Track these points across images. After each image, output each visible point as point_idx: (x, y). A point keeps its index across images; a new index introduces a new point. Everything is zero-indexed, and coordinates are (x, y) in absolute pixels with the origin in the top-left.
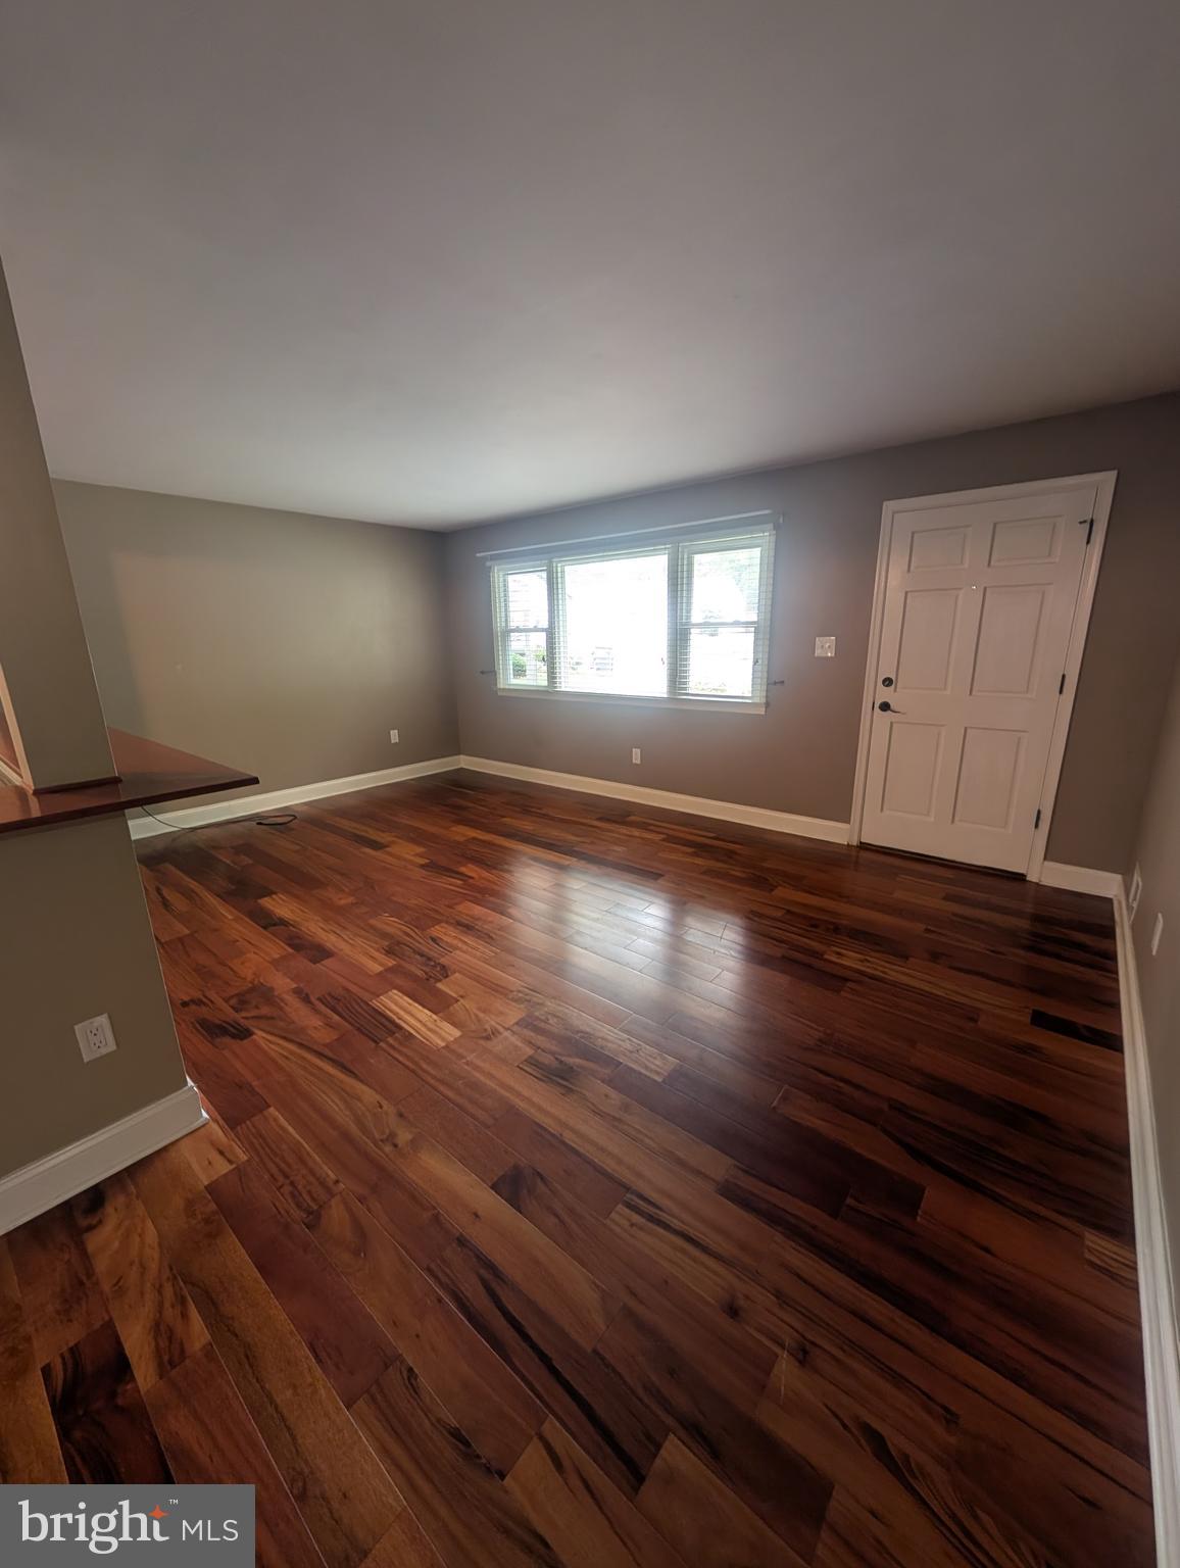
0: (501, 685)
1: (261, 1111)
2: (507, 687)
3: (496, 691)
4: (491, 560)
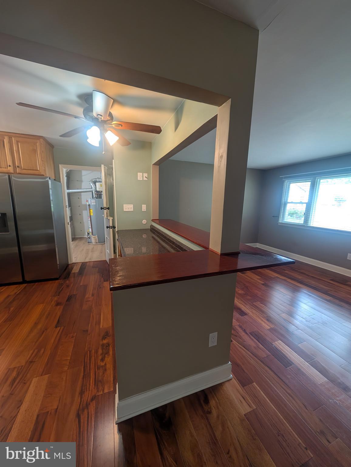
0: (280, 221)
1: (251, 383)
2: (283, 222)
3: (278, 224)
4: (285, 178)
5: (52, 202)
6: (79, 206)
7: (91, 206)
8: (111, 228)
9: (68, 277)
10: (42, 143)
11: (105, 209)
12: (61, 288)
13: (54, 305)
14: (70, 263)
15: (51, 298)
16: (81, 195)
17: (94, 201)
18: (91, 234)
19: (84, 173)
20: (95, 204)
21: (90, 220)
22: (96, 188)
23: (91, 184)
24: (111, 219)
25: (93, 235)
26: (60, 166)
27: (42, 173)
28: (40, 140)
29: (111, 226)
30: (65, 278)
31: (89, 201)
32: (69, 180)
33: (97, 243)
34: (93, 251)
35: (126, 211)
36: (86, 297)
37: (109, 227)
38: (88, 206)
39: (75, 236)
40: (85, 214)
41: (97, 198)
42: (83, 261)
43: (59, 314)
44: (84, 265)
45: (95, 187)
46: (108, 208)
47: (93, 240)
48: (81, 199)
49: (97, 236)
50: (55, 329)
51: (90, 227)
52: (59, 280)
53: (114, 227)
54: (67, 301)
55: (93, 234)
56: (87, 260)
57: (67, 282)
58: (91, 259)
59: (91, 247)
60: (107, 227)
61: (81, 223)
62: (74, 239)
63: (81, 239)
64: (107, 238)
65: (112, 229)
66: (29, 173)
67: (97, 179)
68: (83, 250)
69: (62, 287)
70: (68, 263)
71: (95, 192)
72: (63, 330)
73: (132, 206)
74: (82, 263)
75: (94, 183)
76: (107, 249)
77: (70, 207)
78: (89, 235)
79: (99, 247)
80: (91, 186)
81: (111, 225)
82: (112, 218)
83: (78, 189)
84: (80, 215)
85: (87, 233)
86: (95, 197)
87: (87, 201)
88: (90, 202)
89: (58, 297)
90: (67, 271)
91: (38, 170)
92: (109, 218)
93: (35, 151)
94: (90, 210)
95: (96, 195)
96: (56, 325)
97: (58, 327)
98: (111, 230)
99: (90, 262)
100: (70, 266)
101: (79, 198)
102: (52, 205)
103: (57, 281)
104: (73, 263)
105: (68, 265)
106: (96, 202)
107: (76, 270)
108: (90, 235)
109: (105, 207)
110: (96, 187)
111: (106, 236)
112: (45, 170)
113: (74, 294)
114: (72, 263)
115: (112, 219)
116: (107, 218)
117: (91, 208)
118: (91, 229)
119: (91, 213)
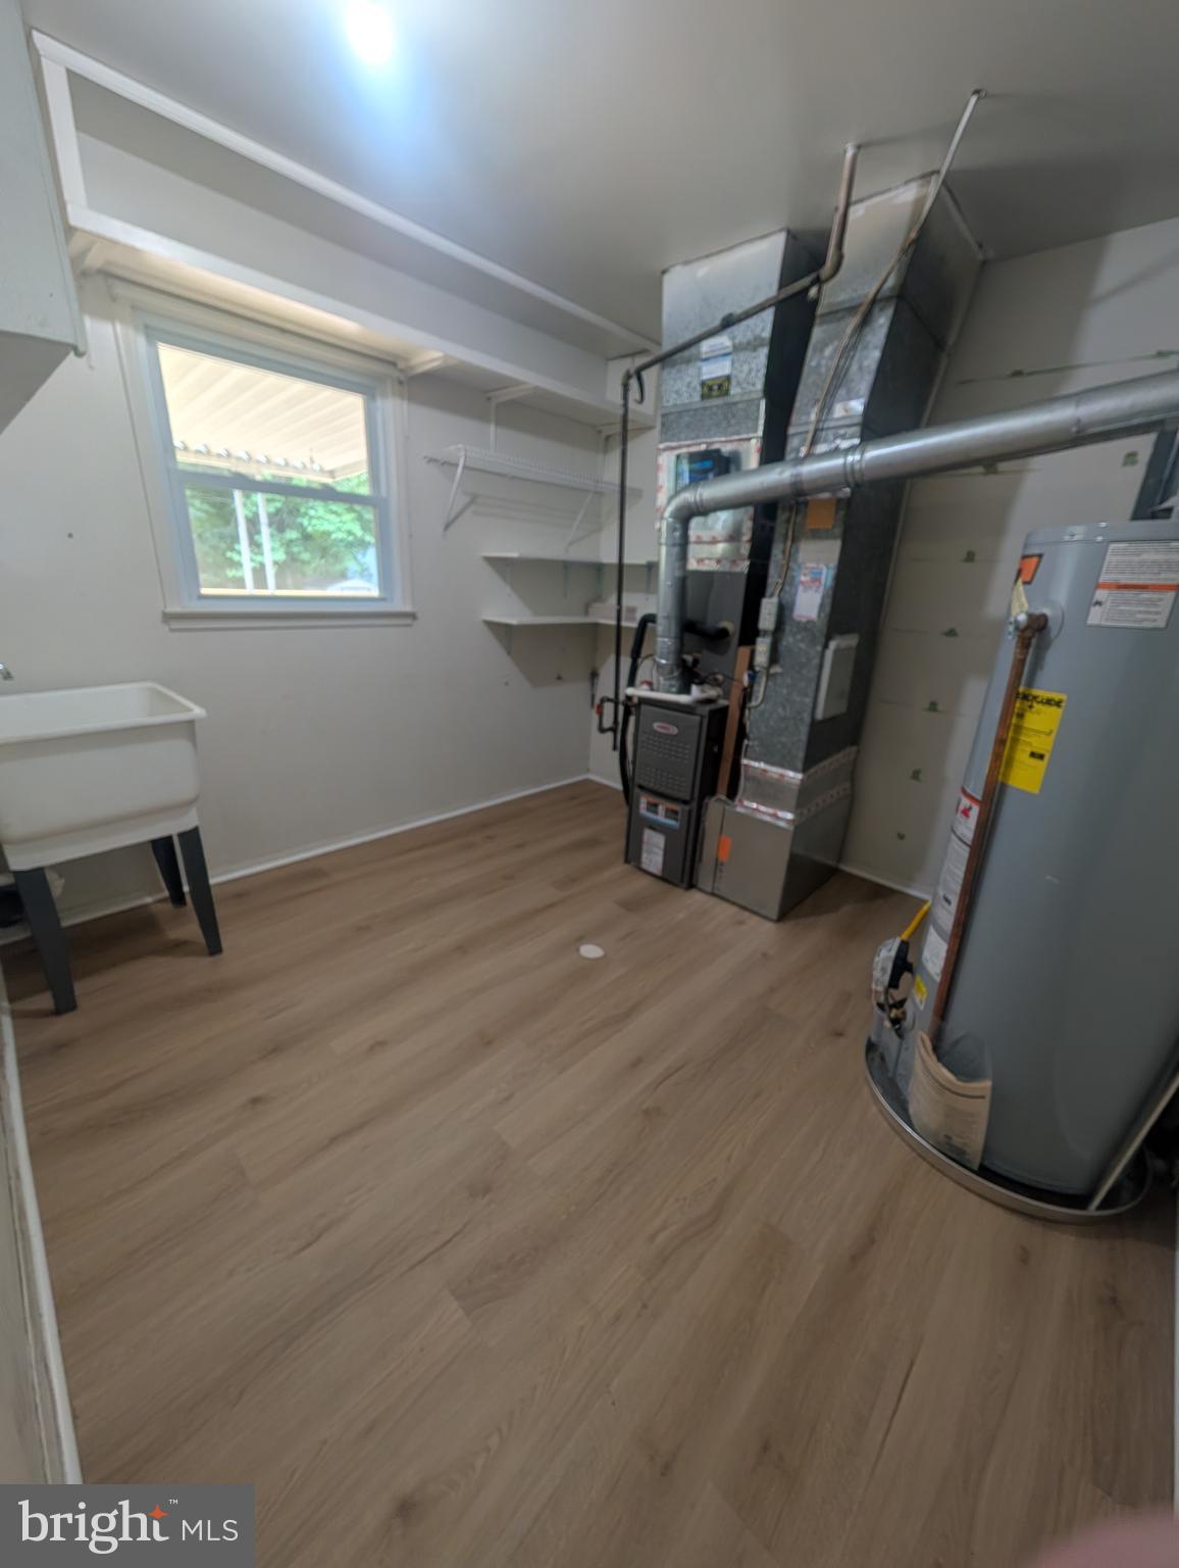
7: (1052, 654)
38: (1009, 642)
88: (1059, 590)
94: (1019, 697)
117: (1044, 676)
118: (965, 852)
119: (1022, 756)
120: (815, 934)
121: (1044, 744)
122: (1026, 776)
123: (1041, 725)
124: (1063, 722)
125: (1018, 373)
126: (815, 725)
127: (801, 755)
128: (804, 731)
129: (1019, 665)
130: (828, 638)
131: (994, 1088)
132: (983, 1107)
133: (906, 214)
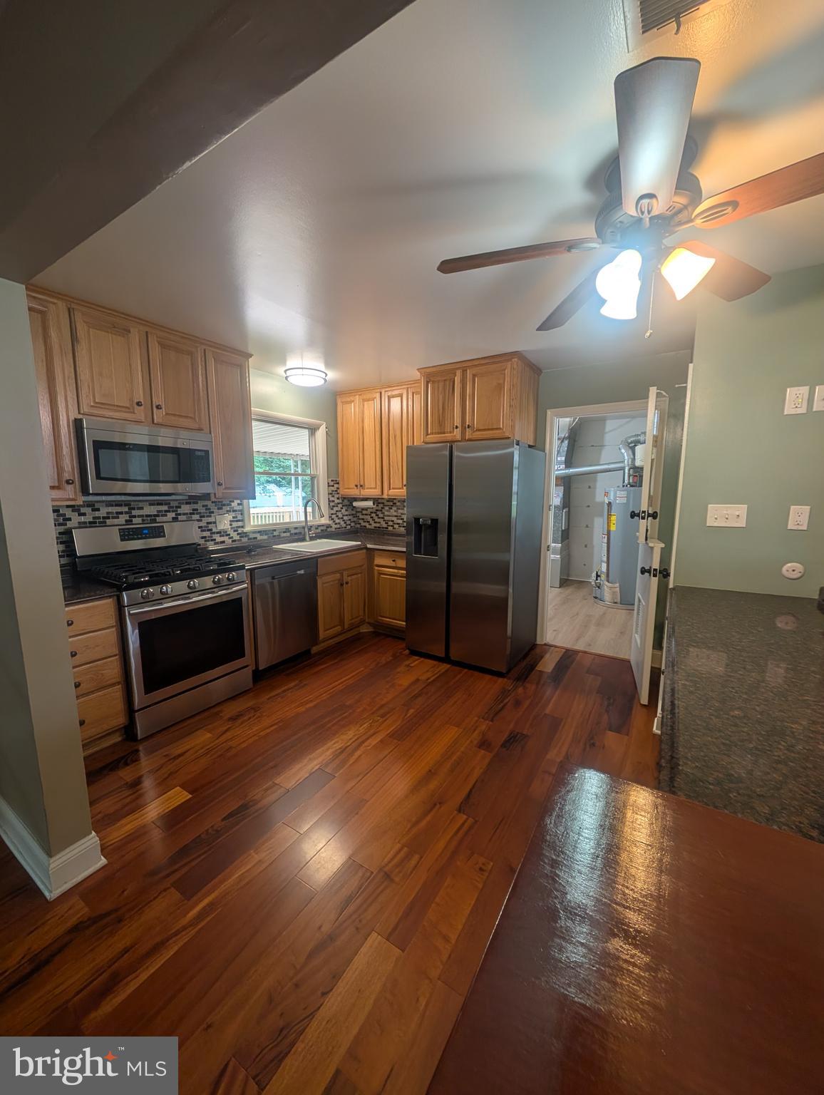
5: (514, 497)
6: (589, 506)
7: (613, 508)
8: (655, 576)
9: (526, 678)
10: (515, 366)
11: (643, 518)
12: (502, 702)
13: (475, 742)
14: (539, 642)
15: (476, 718)
16: (595, 481)
17: (624, 494)
18: (603, 577)
19: (610, 425)
20: (625, 501)
21: (606, 541)
22: (634, 459)
23: (623, 451)
24: (658, 546)
25: (608, 581)
26: (549, 412)
27: (507, 434)
28: (513, 360)
29: (655, 570)
30: (518, 679)
31: (612, 494)
32: (574, 445)
33: (616, 603)
34: (599, 624)
35: (716, 524)
36: (548, 757)
37: (649, 571)
38: (606, 506)
39: (568, 575)
40: (599, 524)
41: (632, 486)
42: (568, 645)
43: (477, 773)
44: (569, 657)
45: (632, 456)
46: (654, 516)
47: (607, 596)
48: (595, 488)
49: (618, 585)
50: (456, 812)
51: (605, 559)
52: (505, 679)
53: (664, 573)
54: (503, 745)
55: (610, 579)
56: (580, 646)
57: (520, 690)
58: (590, 645)
59: (598, 610)
60: (643, 571)
61: (586, 546)
62: (564, 582)
63: (581, 584)
64: (639, 598)
65: (657, 579)
66: (485, 437)
67: (640, 435)
68: (577, 614)
69: (505, 701)
70: (536, 640)
71: (629, 471)
72: (471, 828)
73: (742, 510)
74: (567, 650)
75: (631, 448)
76: (636, 632)
77: (567, 509)
78: (599, 578)
79: (621, 614)
80: (623, 454)
81: (656, 565)
82: (663, 545)
83: (591, 466)
84: (587, 526)
85: (594, 575)
86: (629, 483)
87: (606, 494)
88: (612, 498)
89: (491, 723)
90: (528, 659)
91: (500, 428)
92: (651, 545)
93: (500, 387)
94: (609, 515)
95: (631, 478)
96: (462, 803)
97: (464, 813)
98: (655, 581)
99: (585, 652)
100: (538, 651)
101: (590, 487)
102: (514, 503)
103: (500, 680)
104: (545, 645)
105: (534, 646)
106: (628, 497)
107: (548, 664)
108: (602, 579)
109: (644, 512)
110: (634, 457)
111: (638, 595)
112: (513, 427)
113: (524, 733)
114: (543, 643)
115: (662, 548)
116: (647, 543)
117: (612, 511)
118: (605, 565)
119: (612, 525)
120: (568, 591)
121: (614, 522)
122: (613, 528)
123: (613, 518)
124: (617, 518)
125: (593, 446)
126: (562, 531)
127: (560, 539)
128: (560, 533)
129: (608, 510)
130: (563, 509)
131: (620, 585)
132: (618, 589)
133: (568, 423)
